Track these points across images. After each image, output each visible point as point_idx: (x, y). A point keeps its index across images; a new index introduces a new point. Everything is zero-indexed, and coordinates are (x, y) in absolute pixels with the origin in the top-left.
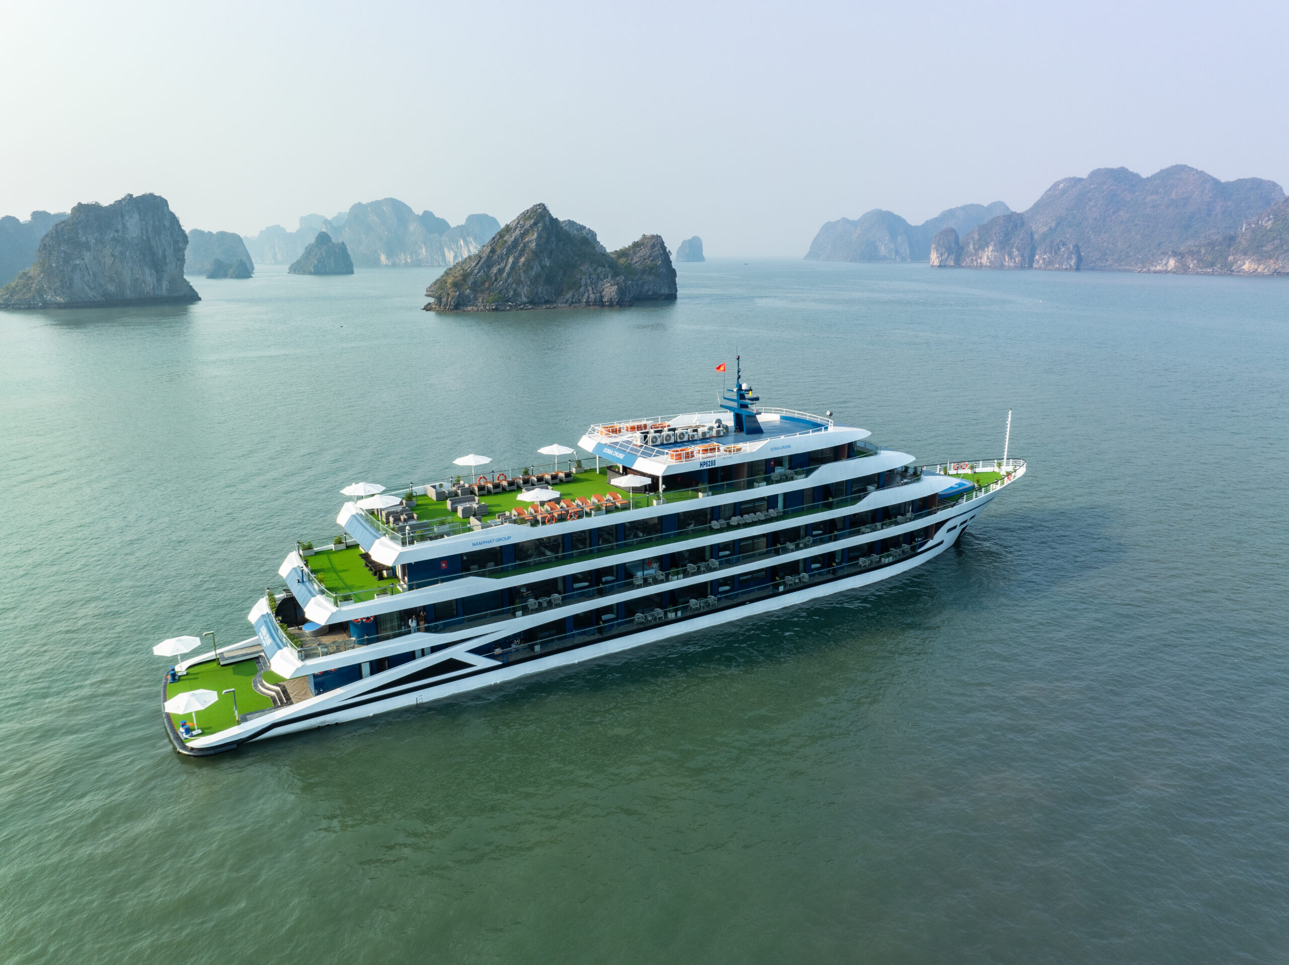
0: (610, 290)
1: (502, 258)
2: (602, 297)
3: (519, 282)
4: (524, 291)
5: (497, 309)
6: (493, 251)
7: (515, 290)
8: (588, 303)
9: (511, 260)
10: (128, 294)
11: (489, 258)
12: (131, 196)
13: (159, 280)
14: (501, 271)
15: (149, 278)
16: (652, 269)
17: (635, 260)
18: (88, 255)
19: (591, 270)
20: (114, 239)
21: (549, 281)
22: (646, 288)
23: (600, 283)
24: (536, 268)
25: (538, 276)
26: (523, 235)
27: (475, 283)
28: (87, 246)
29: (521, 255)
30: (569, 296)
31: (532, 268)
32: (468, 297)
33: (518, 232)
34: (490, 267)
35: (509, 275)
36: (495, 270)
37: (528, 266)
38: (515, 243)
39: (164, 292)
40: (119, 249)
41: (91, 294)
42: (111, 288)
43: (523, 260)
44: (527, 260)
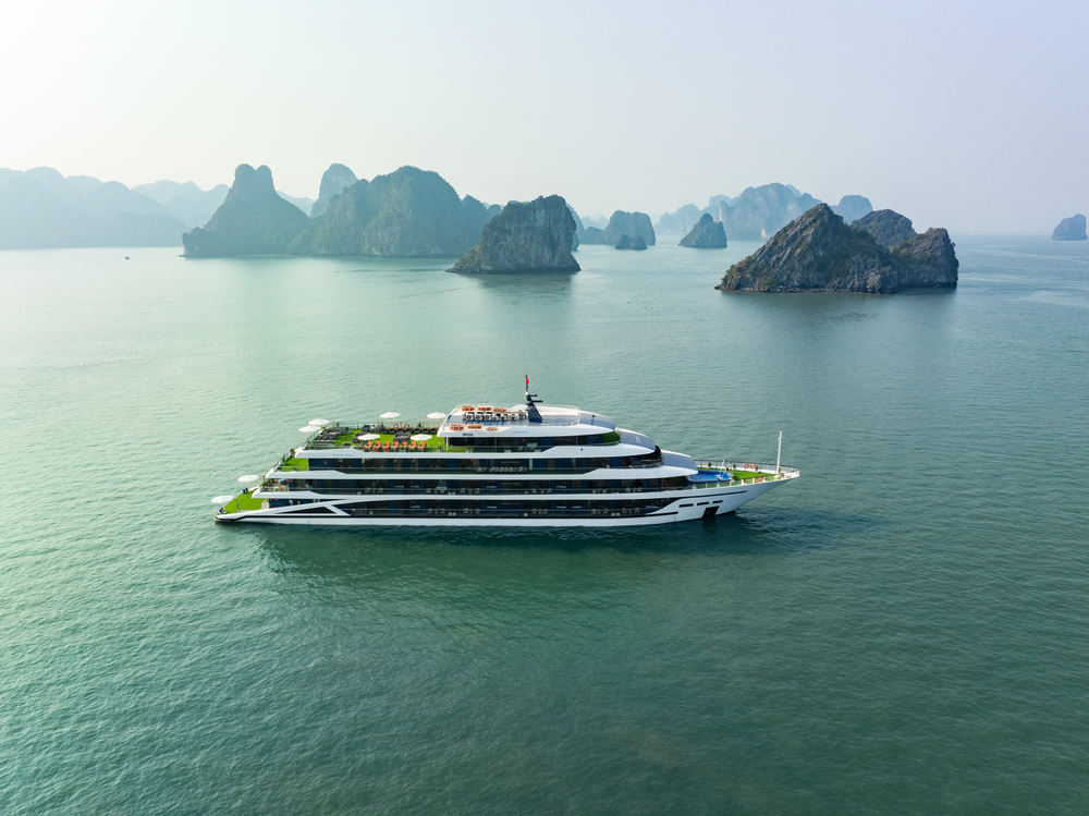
0: (873, 279)
1: (781, 249)
2: (866, 284)
3: (793, 269)
4: (796, 278)
5: (768, 291)
6: (775, 243)
7: (788, 276)
8: (852, 289)
9: (788, 251)
10: (532, 265)
11: (771, 248)
12: (541, 197)
13: (553, 256)
14: (779, 259)
15: (547, 255)
16: (930, 259)
17: (916, 250)
18: (509, 238)
19: (861, 260)
20: (527, 227)
21: (821, 268)
22: (921, 276)
23: (867, 271)
24: (810, 258)
25: (811, 264)
26: (802, 230)
27: (756, 268)
28: (509, 233)
29: (797, 247)
30: (836, 282)
31: (806, 257)
32: (748, 280)
33: (798, 227)
34: (770, 256)
35: (785, 263)
36: (774, 258)
37: (802, 256)
38: (795, 237)
39: (556, 264)
40: (530, 234)
41: (508, 264)
42: (521, 261)
43: (799, 250)
44: (802, 251)
